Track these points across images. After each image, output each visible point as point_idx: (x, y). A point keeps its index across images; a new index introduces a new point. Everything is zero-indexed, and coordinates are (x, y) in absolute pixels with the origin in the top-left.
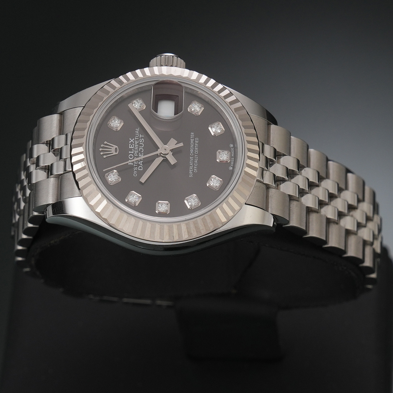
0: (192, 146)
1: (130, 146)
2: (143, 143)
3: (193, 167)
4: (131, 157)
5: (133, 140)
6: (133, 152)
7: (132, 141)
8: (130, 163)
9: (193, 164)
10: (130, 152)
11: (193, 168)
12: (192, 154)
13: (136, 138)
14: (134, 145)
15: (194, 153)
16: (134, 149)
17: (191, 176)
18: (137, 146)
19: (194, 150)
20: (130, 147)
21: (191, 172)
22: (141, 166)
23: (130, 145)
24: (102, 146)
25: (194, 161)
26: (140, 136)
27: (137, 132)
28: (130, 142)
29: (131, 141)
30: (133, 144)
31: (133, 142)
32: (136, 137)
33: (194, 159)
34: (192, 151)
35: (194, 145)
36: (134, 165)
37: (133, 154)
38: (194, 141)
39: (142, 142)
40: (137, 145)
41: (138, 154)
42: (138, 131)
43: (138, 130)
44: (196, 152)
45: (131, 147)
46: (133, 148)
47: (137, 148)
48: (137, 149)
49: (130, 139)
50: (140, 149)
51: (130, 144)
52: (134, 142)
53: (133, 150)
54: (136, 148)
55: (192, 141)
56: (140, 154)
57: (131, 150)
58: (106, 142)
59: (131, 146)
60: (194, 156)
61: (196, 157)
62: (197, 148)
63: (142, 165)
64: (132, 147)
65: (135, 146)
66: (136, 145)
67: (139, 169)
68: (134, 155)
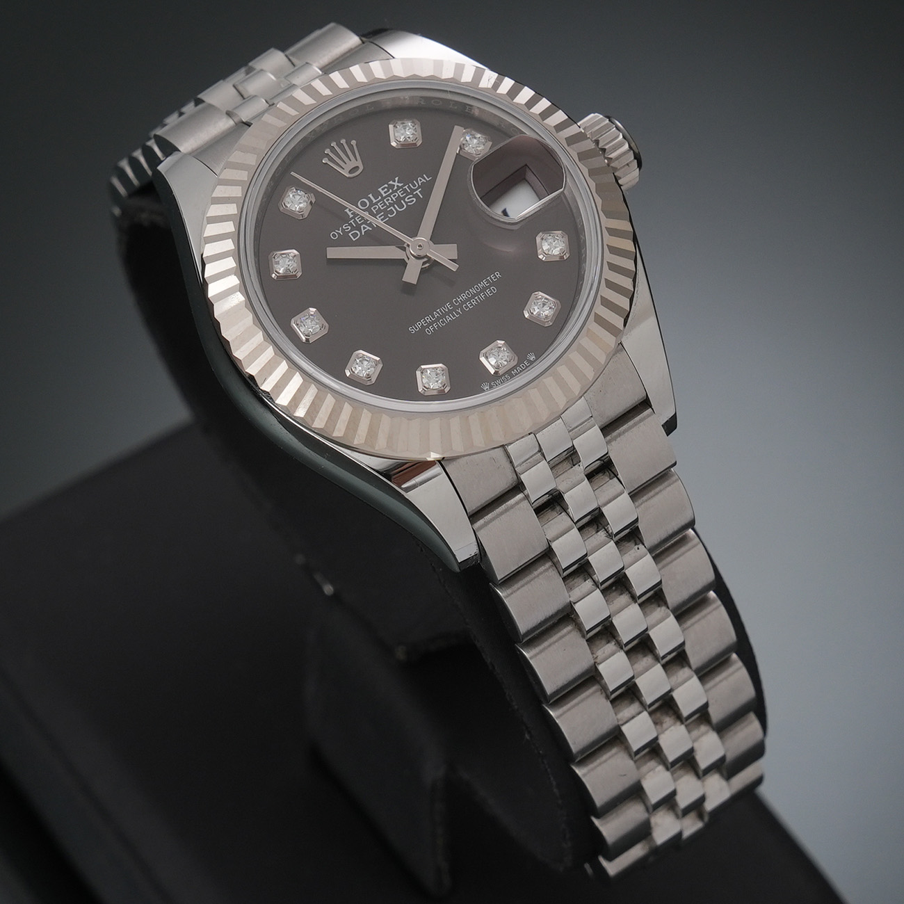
0: (473, 291)
1: (383, 189)
2: (407, 205)
3: (433, 322)
4: (364, 204)
5: (400, 185)
6: (374, 201)
7: (396, 184)
8: (350, 210)
9: (438, 319)
10: (370, 196)
11: (431, 323)
12: (456, 302)
13: (406, 187)
14: (391, 194)
15: (460, 306)
16: (383, 198)
17: (412, 330)
18: (392, 200)
19: (469, 299)
20: (380, 189)
21: (418, 324)
22: (361, 233)
23: (385, 187)
24: (343, 141)
25: (447, 314)
26: (417, 192)
27: (421, 181)
28: (391, 182)
29: (393, 183)
30: (391, 191)
31: (396, 188)
32: (409, 187)
33: (450, 312)
34: (463, 297)
35: (478, 294)
36: (351, 221)
37: (372, 204)
38: (484, 289)
39: (409, 202)
40: (394, 199)
41: (379, 211)
42: (423, 180)
43: (425, 179)
44: (467, 307)
45: (382, 192)
46: (384, 195)
47: (390, 201)
48: (387, 203)
49: (397, 179)
50: (392, 208)
51: (386, 185)
52: (397, 190)
53: (380, 198)
54: (388, 200)
55: (484, 283)
56: (382, 216)
57: (377, 195)
58: (353, 143)
59: (386, 190)
60: (455, 308)
61: (458, 313)
62: (477, 301)
63: (363, 234)
64: (385, 193)
65: (389, 196)
66: (394, 196)
67: (350, 234)
68: (370, 206)
